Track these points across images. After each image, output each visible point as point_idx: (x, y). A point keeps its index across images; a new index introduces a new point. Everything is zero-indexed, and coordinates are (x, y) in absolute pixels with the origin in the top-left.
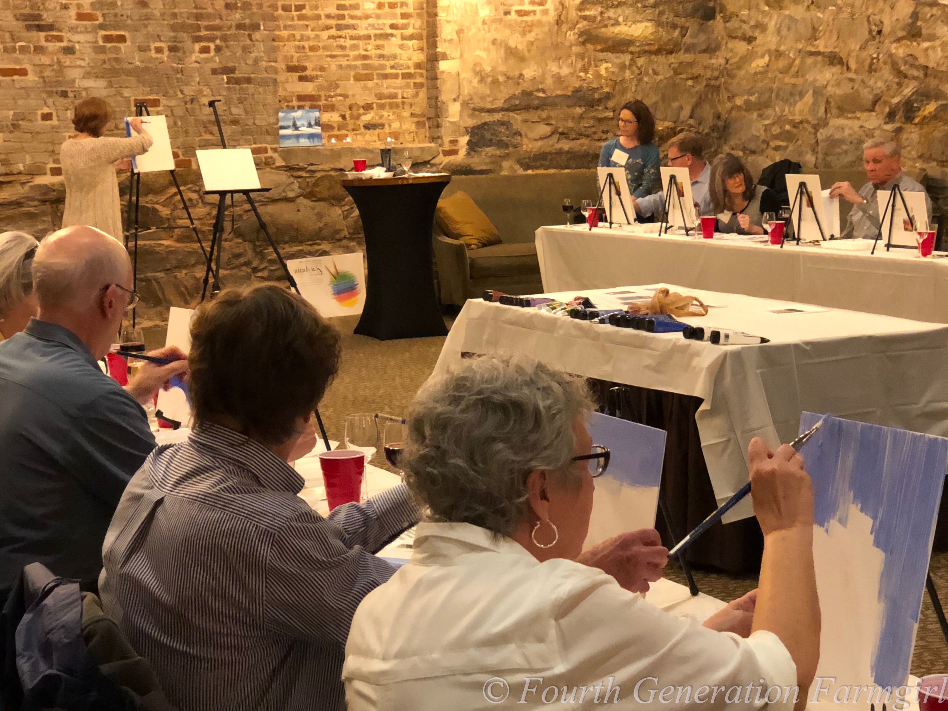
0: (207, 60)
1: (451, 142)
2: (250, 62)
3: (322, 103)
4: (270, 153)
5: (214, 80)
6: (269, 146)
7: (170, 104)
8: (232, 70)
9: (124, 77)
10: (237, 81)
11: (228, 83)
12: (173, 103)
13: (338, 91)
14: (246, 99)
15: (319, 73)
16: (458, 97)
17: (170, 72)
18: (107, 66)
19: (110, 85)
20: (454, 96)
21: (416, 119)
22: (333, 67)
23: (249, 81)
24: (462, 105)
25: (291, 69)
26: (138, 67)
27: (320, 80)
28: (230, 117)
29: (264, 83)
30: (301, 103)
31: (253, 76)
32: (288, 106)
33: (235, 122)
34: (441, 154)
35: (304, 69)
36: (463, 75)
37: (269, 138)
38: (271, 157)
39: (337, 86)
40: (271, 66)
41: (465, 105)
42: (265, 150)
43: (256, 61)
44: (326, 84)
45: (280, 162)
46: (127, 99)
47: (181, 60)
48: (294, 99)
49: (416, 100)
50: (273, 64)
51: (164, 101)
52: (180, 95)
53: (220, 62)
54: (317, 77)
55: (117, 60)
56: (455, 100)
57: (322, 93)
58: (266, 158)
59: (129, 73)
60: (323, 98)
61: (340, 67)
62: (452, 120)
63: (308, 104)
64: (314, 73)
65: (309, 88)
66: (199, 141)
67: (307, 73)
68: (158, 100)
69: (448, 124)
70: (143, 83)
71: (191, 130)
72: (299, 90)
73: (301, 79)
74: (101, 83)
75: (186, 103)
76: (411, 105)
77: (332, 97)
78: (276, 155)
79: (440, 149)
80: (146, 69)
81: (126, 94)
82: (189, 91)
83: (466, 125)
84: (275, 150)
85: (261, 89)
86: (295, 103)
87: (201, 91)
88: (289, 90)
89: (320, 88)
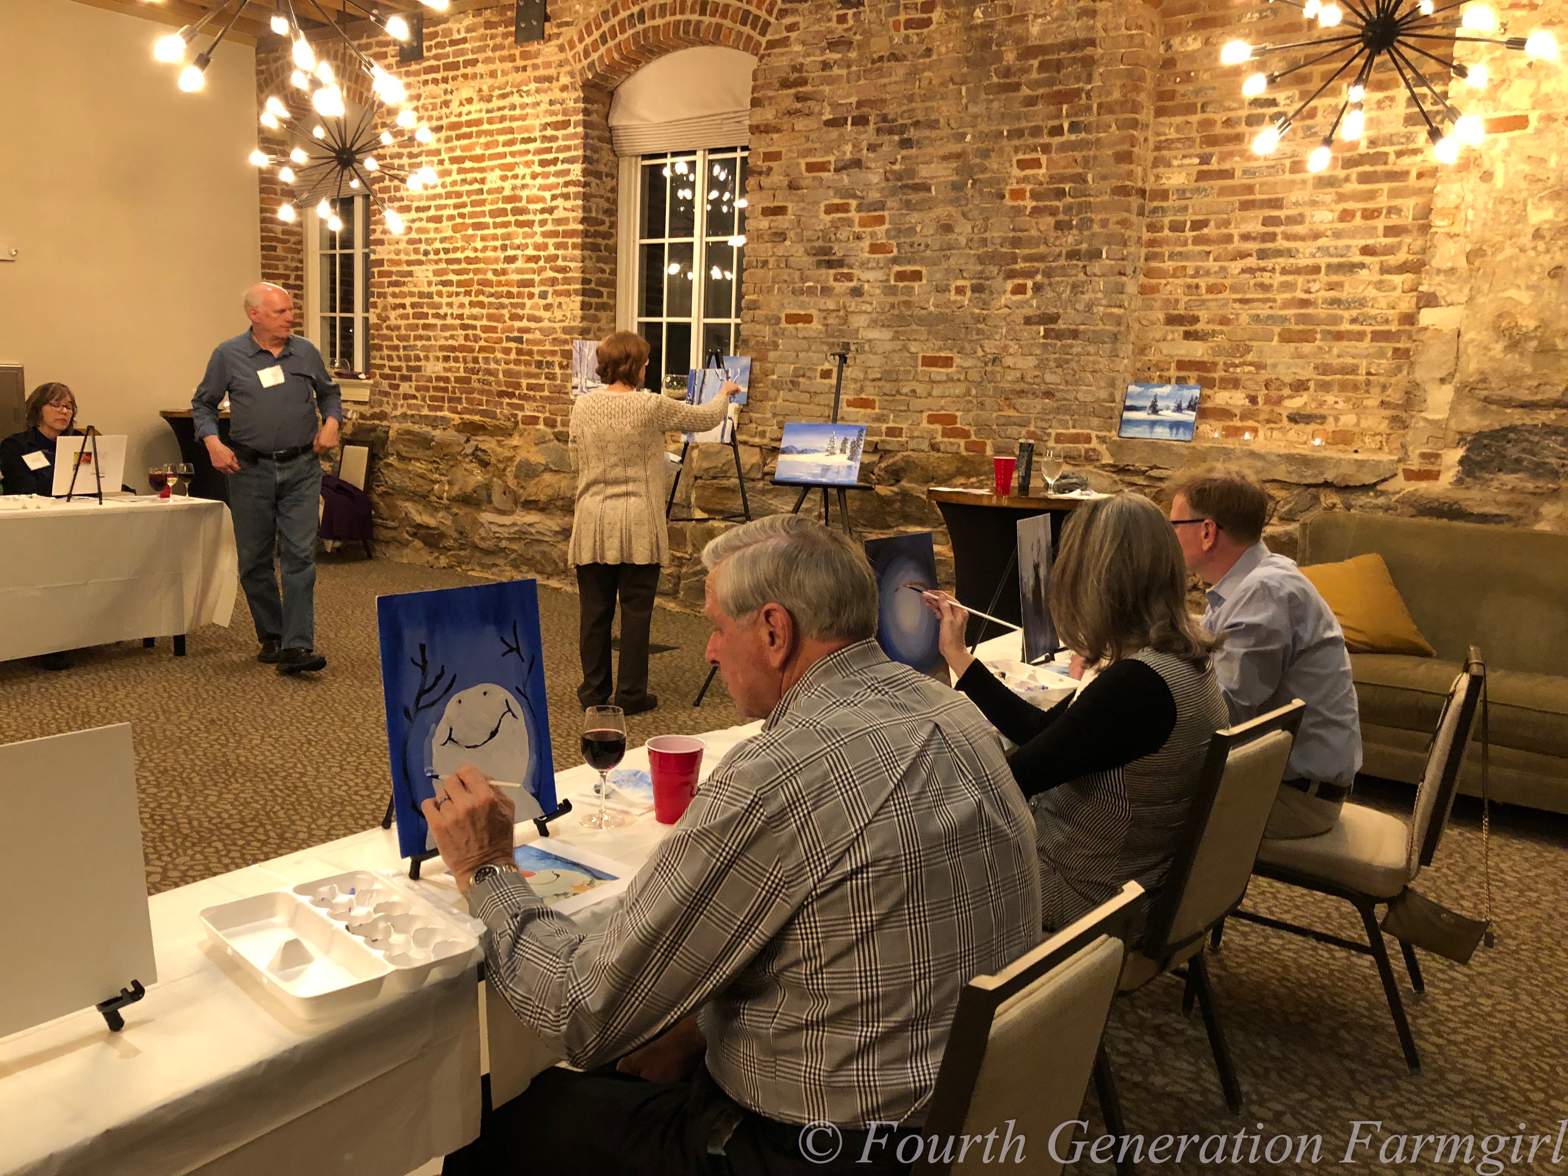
0: (1020, 305)
1: (1423, 456)
2: (1080, 307)
3: (1217, 375)
4: (1094, 444)
5: (1026, 333)
6: (1093, 434)
7: (966, 365)
8: (1054, 319)
9: (914, 327)
10: (1059, 335)
11: (1044, 337)
12: (969, 363)
13: (1249, 358)
14: (1067, 361)
15: (1218, 328)
16: (1452, 375)
17: (969, 320)
18: (896, 312)
19: (895, 338)
20: (1442, 374)
21: (1389, 413)
22: (1244, 318)
23: (1075, 334)
24: (1458, 391)
25: (1172, 320)
26: (931, 313)
27: (1219, 338)
28: (1043, 387)
29: (1097, 339)
30: (1183, 374)
31: (1082, 327)
32: (1160, 377)
33: (1048, 394)
34: (1401, 476)
35: (1196, 320)
36: (1467, 337)
37: (1095, 421)
38: (1094, 450)
39: (1248, 350)
41: (1465, 391)
42: (1088, 439)
43: (1089, 307)
44: (1227, 345)
45: (1107, 460)
46: (914, 356)
47: (985, 305)
48: (1173, 365)
49: (1393, 380)
50: (1115, 310)
51: (957, 361)
52: (980, 353)
53: (1038, 307)
54: (1214, 333)
55: (908, 304)
56: (1442, 381)
57: (1221, 360)
58: (1087, 451)
59: (920, 321)
60: (1221, 365)
61: (1256, 318)
62: (1430, 417)
63: (1194, 375)
64: (1209, 327)
65: (1198, 350)
66: (997, 418)
67: (1199, 327)
68: (951, 358)
69: (1422, 424)
70: (937, 336)
71: (988, 401)
72: (1183, 352)
73: (1187, 336)
74: (887, 334)
75: (986, 364)
76: (1384, 388)
77: (1236, 366)
78: (1102, 448)
80: (941, 318)
81: (913, 350)
82: (991, 347)
83: (1463, 428)
84: (1102, 440)
85: (1091, 349)
86: (1173, 373)
87: (1005, 348)
88: (1165, 352)
89: (1218, 351)
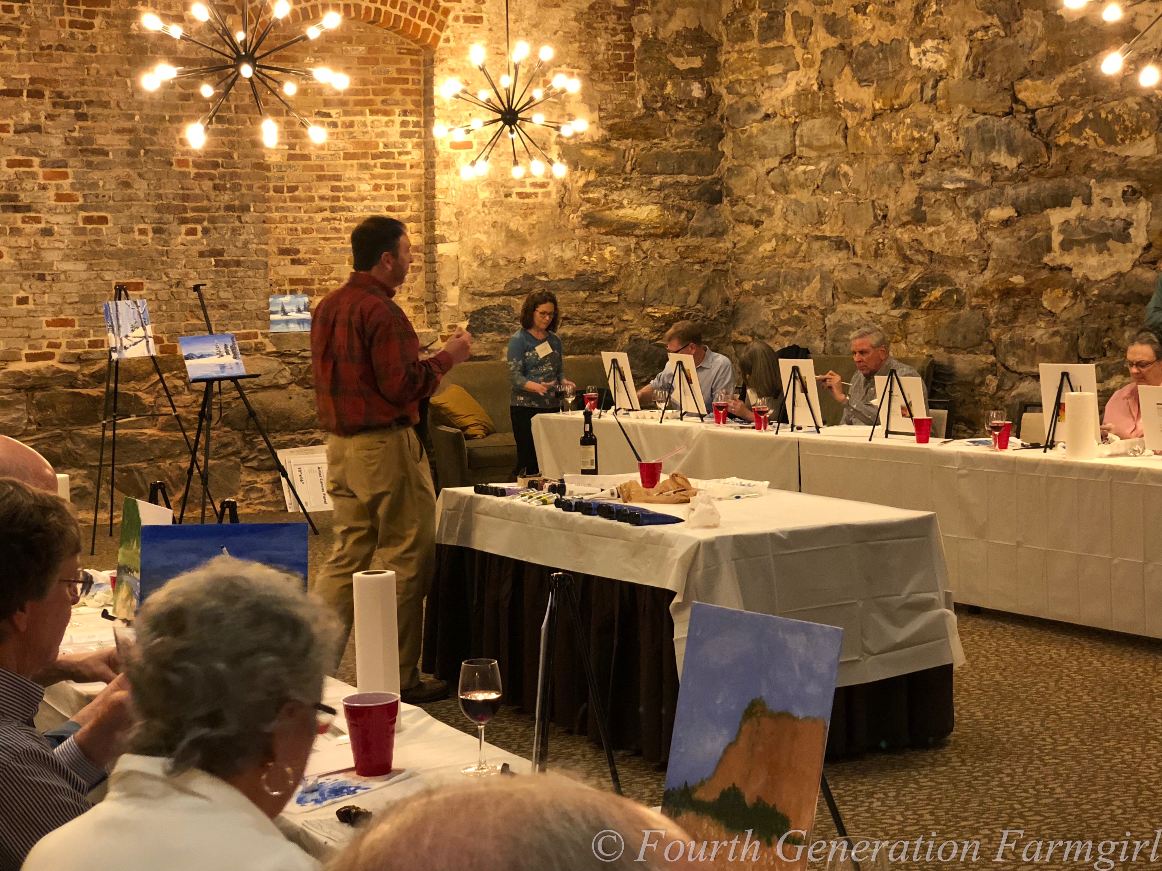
0: (194, 243)
1: (450, 327)
2: (239, 244)
3: (316, 286)
4: (260, 339)
5: (201, 263)
6: (259, 331)
7: (154, 288)
8: (221, 253)
9: (105, 260)
10: (226, 264)
11: (215, 266)
12: (157, 286)
13: (333, 275)
14: (235, 283)
15: (313, 256)
16: (457, 281)
17: (154, 254)
18: (87, 248)
19: (90, 267)
20: (453, 280)
21: (413, 304)
22: (327, 250)
23: (238, 263)
24: (461, 289)
25: (284, 252)
26: (120, 249)
27: (314, 263)
28: (218, 301)
29: (254, 266)
30: (293, 287)
31: (242, 258)
32: (279, 290)
33: (224, 306)
34: (439, 340)
35: (297, 252)
36: (462, 259)
37: (259, 323)
38: (261, 343)
39: (332, 270)
40: (262, 249)
41: (464, 288)
42: (256, 336)
43: (246, 243)
44: (319, 267)
45: (271, 348)
46: (108, 283)
47: (166, 243)
48: (286, 282)
49: (413, 285)
50: (264, 246)
51: (147, 285)
52: (165, 279)
53: (208, 245)
54: (310, 260)
55: (98, 242)
56: (453, 284)
57: (316, 277)
58: (256, 344)
59: (111, 255)
60: (317, 282)
61: (335, 250)
62: (450, 304)
63: (300, 288)
64: (307, 256)
65: (302, 272)
66: (186, 326)
67: (300, 256)
68: (142, 284)
69: (446, 309)
70: (127, 266)
71: (177, 315)
72: (292, 273)
73: (294, 262)
74: (81, 266)
75: (171, 287)
76: (409, 289)
77: (326, 281)
78: (266, 341)
79: (439, 334)
80: (128, 253)
81: (107, 278)
82: (175, 274)
83: (466, 310)
84: (266, 336)
85: (250, 273)
86: (287, 287)
87: (187, 274)
88: (281, 273)
89: (314, 271)
